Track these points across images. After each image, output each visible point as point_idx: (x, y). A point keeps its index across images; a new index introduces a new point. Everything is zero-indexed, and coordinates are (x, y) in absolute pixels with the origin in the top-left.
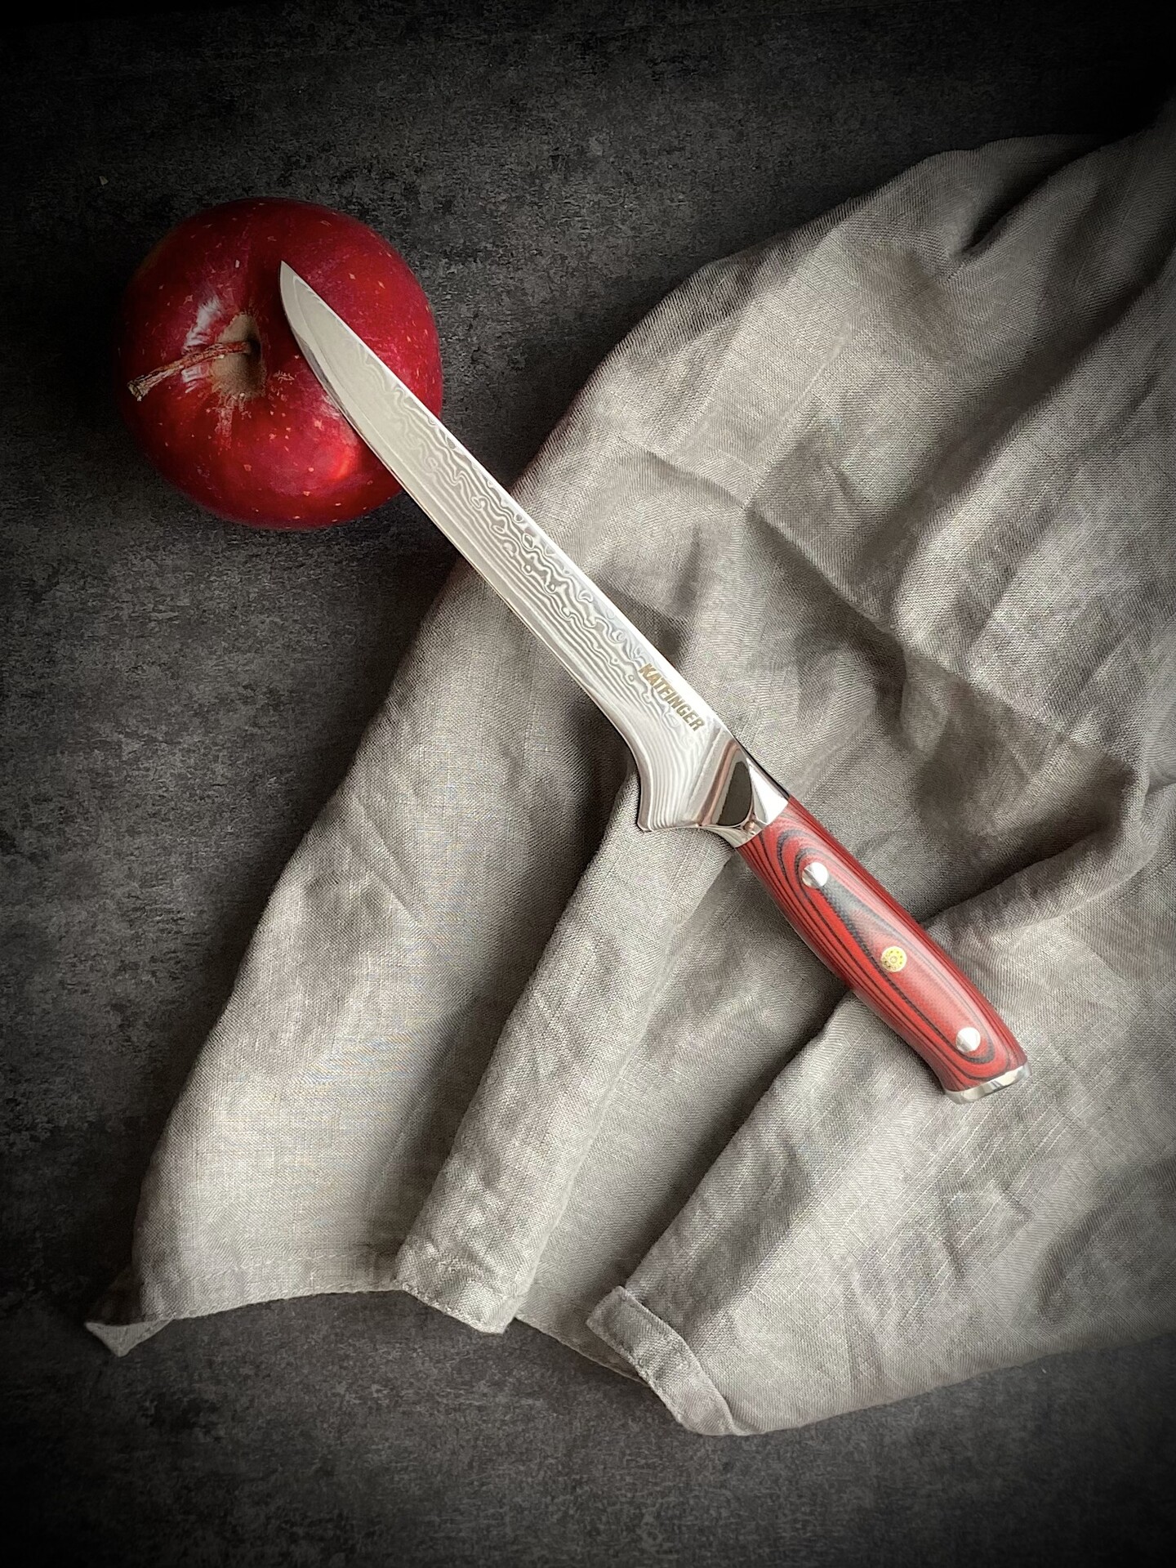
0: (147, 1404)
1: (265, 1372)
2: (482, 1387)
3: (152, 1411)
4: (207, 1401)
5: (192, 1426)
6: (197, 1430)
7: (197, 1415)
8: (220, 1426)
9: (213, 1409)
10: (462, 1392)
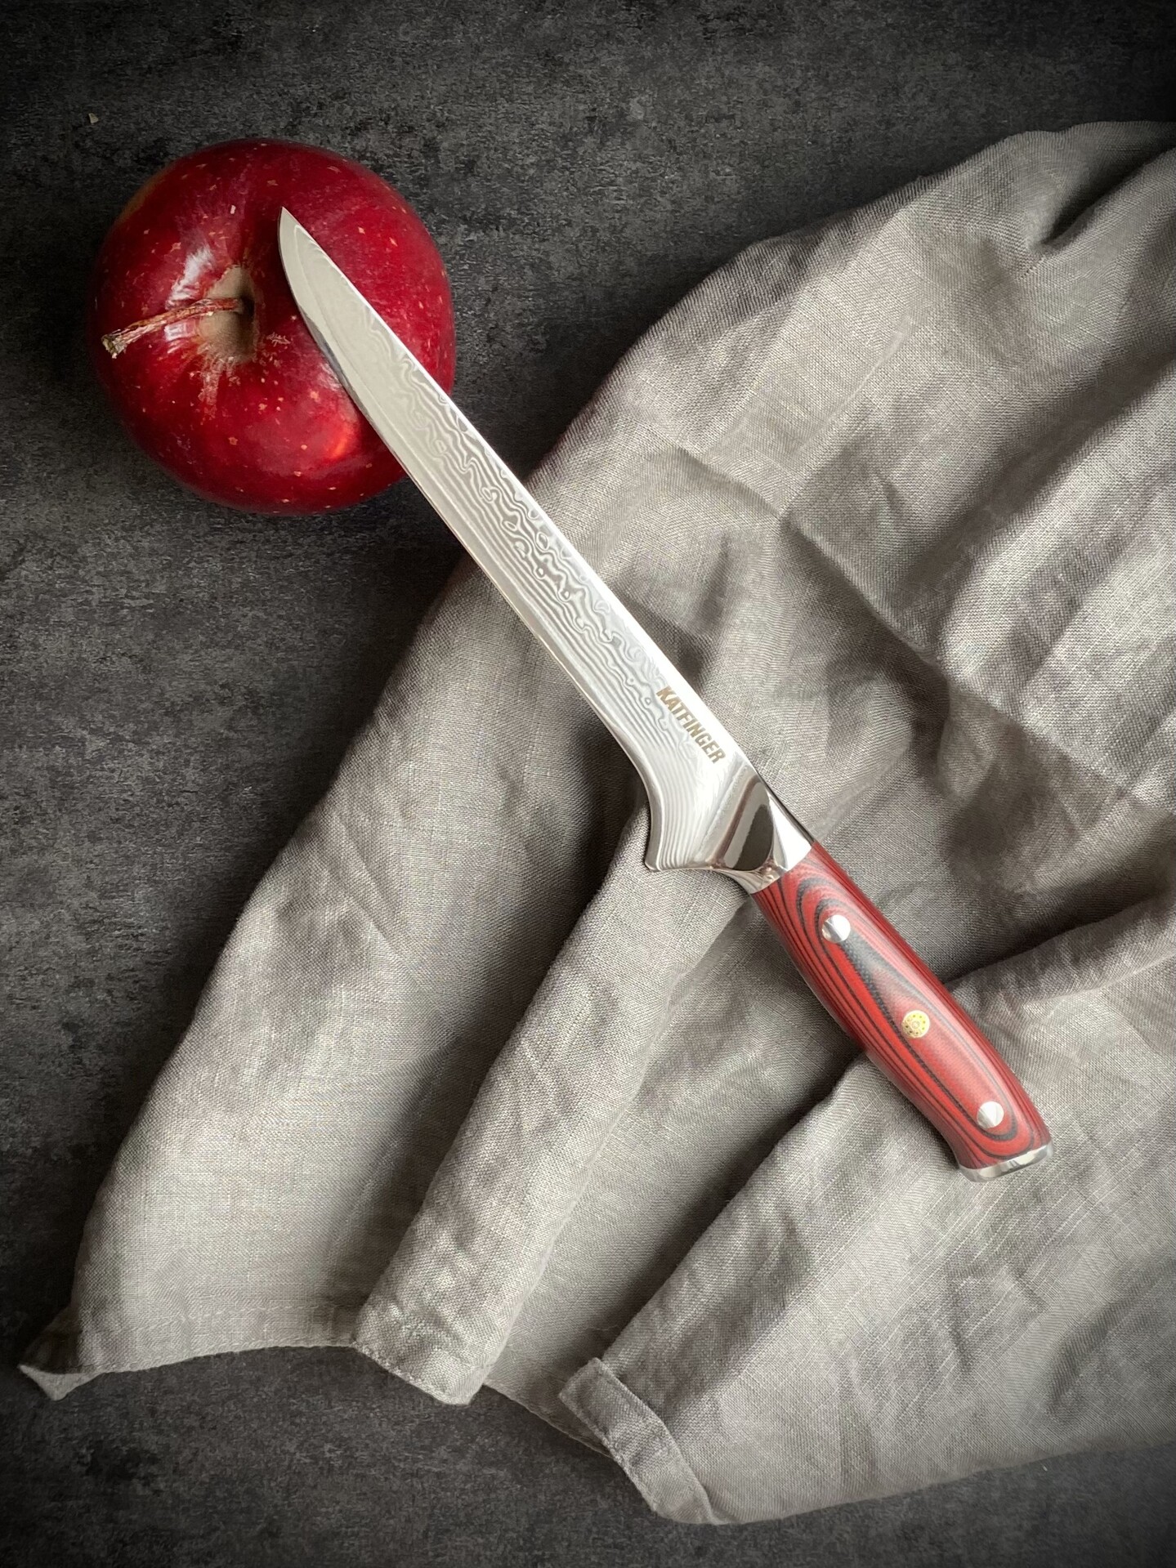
0: (84, 1451)
1: (210, 1425)
2: (443, 1452)
3: (89, 1458)
4: (147, 1452)
5: (131, 1477)
6: (135, 1481)
7: (137, 1465)
8: (159, 1478)
9: (153, 1460)
10: (420, 1457)
